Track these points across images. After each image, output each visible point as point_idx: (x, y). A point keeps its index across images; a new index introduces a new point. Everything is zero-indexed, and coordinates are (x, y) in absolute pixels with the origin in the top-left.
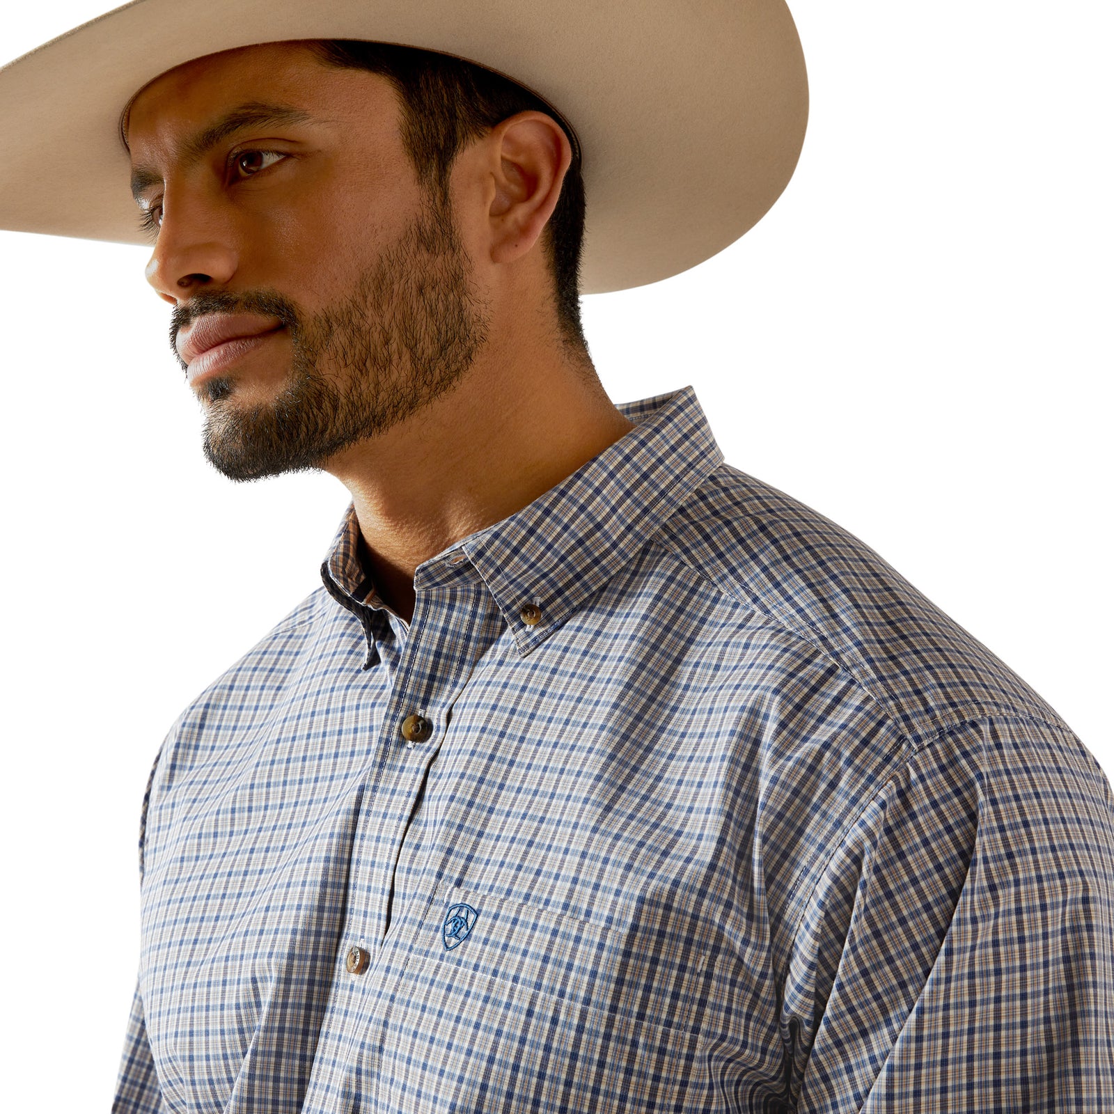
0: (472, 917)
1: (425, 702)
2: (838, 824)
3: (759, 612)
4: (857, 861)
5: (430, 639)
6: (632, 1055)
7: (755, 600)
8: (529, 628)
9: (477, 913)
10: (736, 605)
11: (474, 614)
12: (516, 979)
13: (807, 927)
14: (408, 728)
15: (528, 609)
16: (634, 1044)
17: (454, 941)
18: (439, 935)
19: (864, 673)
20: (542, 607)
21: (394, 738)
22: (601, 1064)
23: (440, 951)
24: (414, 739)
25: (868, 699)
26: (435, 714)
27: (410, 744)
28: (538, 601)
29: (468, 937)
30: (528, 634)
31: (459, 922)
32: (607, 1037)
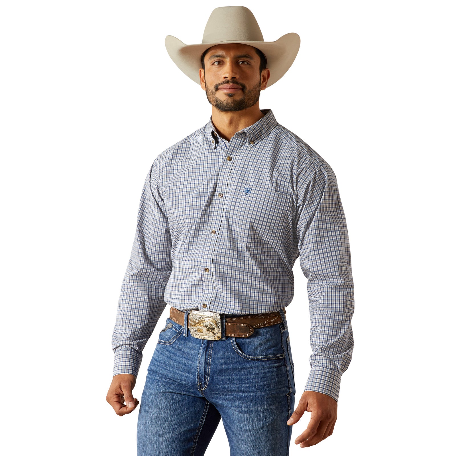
0: (250, 190)
1: (231, 154)
2: (307, 177)
3: (290, 145)
4: (310, 182)
5: (233, 144)
6: (279, 210)
7: (289, 143)
8: (251, 144)
9: (251, 189)
10: (286, 144)
11: (241, 141)
12: (260, 199)
13: (303, 192)
14: (228, 158)
15: (251, 141)
16: (279, 208)
17: (247, 193)
18: (244, 192)
19: (308, 156)
20: (254, 141)
21: (226, 160)
22: (274, 211)
23: (245, 195)
24: (229, 160)
25: (310, 160)
26: (232, 157)
27: (228, 161)
28: (253, 140)
29: (250, 193)
30: (251, 145)
31: (248, 191)
32: (275, 207)
